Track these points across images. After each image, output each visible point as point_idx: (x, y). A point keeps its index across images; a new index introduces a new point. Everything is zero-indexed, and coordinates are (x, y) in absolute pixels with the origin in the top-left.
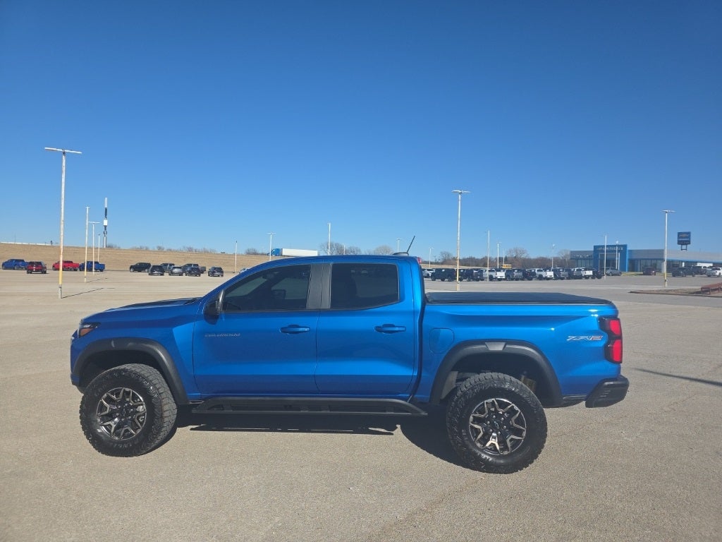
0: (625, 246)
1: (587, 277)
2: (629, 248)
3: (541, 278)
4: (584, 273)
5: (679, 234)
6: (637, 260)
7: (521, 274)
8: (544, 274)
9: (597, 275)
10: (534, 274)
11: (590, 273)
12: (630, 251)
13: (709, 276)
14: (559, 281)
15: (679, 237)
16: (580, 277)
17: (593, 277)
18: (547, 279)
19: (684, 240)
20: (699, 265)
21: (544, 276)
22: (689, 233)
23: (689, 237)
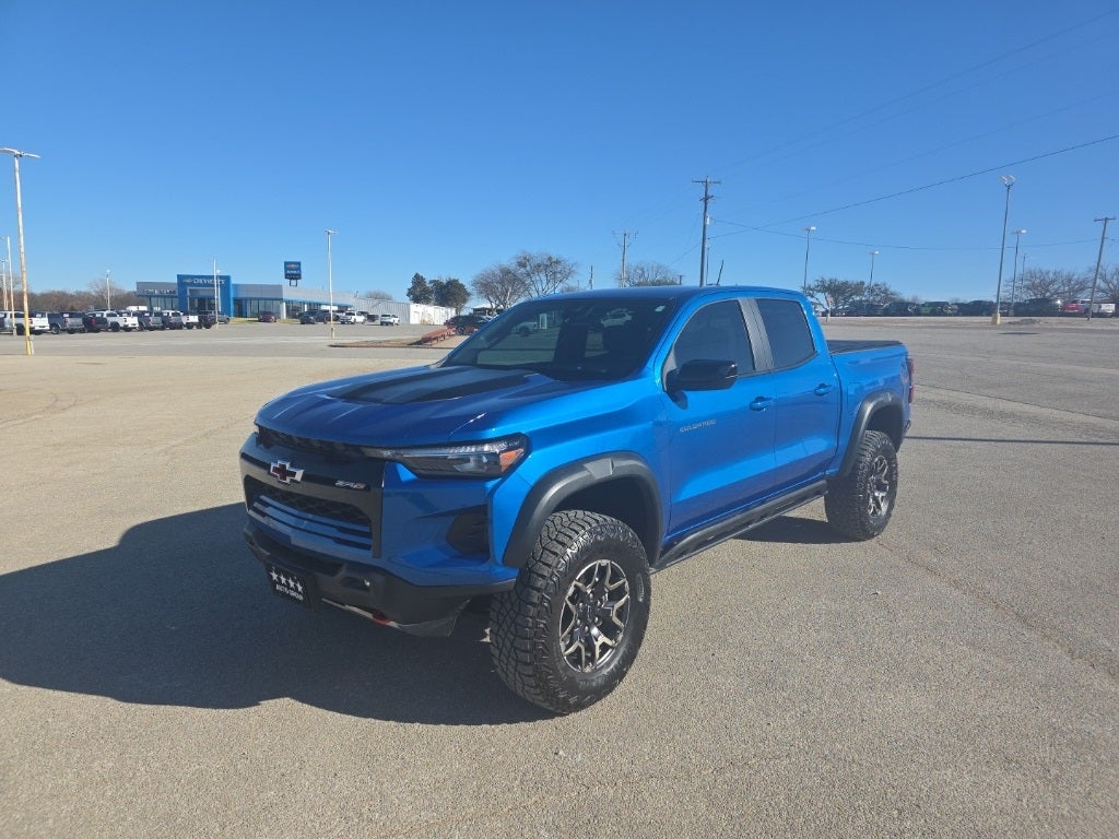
0: (227, 278)
1: (190, 326)
2: (233, 281)
3: (115, 327)
4: (184, 320)
5: (286, 263)
6: (246, 299)
7: (79, 321)
8: (120, 321)
9: (205, 323)
10: (104, 321)
11: (194, 319)
12: (236, 286)
13: (343, 323)
14: (148, 333)
15: (286, 269)
16: (179, 326)
17: (199, 326)
18: (127, 329)
19: (293, 272)
20: (324, 308)
21: (121, 325)
22: (299, 264)
23: (299, 269)
